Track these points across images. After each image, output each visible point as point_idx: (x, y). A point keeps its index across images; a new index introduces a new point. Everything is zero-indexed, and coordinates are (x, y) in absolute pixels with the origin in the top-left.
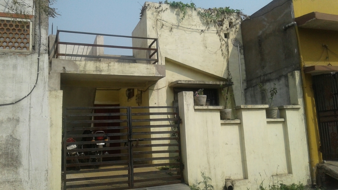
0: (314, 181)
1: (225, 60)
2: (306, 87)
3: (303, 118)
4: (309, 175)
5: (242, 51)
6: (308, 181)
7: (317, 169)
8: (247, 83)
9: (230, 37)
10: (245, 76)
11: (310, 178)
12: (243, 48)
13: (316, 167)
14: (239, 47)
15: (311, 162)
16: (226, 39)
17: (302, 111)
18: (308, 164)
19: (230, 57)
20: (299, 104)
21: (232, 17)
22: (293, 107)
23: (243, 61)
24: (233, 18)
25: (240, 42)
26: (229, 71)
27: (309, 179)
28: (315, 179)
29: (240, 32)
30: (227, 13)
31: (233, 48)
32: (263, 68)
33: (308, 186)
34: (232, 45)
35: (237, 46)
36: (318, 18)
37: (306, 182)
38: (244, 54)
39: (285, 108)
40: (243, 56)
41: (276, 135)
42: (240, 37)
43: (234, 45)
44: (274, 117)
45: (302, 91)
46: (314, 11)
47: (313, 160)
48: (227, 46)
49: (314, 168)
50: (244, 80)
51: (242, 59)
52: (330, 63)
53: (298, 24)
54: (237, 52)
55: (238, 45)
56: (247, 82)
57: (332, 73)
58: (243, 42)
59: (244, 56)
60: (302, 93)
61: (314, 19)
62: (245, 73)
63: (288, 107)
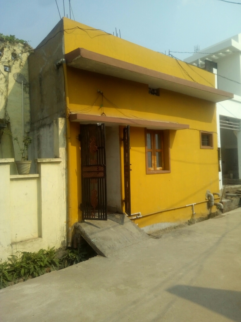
0: (69, 242)
1: (3, 97)
2: (69, 138)
3: (64, 173)
4: (65, 236)
5: (28, 89)
6: (63, 243)
7: (74, 230)
8: (31, 126)
9: (12, 71)
10: (29, 118)
11: (66, 240)
12: (29, 86)
13: (73, 228)
14: (24, 84)
15: (68, 222)
16: (5, 73)
17: (63, 165)
18: (65, 224)
19: (10, 94)
20: (60, 156)
21: (15, 48)
22: (51, 161)
23: (28, 101)
24: (18, 49)
25: (25, 79)
26: (6, 111)
27: (64, 241)
28: (70, 240)
29: (27, 67)
30: (10, 42)
31: (15, 84)
32: (42, 111)
33: (62, 249)
34: (14, 81)
35: (21, 83)
36: (84, 56)
37: (60, 245)
38: (30, 93)
39: (39, 162)
40: (27, 95)
41: (26, 194)
42: (26, 73)
43: (16, 81)
44: (25, 172)
45: (65, 142)
46: (80, 47)
47: (70, 219)
48: (7, 81)
49: (70, 228)
50: (28, 123)
51: (27, 98)
52: (104, 113)
53: (67, 61)
54: (20, 89)
55: (22, 81)
56: (31, 124)
57: (98, 124)
58: (29, 80)
59: (30, 96)
60: (66, 144)
61: (79, 56)
62: (29, 114)
63: (44, 161)
